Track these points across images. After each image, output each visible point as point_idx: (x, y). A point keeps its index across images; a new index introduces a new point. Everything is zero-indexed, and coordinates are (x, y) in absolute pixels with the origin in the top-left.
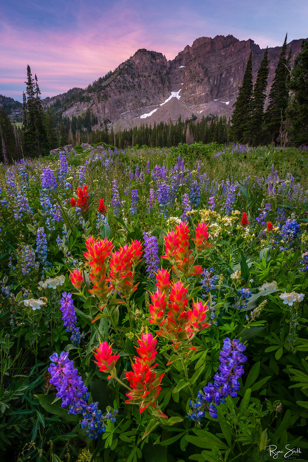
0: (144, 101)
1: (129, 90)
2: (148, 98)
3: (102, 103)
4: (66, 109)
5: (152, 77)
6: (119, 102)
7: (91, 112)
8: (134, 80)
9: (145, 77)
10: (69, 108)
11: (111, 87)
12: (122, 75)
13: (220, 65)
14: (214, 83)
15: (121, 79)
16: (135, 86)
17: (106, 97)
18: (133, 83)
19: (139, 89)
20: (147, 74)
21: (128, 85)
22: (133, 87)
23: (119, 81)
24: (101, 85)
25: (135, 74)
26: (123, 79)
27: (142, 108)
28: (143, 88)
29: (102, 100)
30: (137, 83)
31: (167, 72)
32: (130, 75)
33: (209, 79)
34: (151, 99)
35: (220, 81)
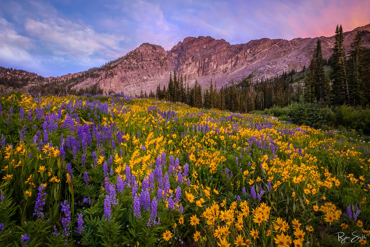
0: (145, 78)
1: (133, 70)
2: (149, 76)
3: (108, 79)
4: (77, 83)
5: (152, 61)
6: (124, 78)
7: (98, 85)
8: (138, 63)
9: (147, 61)
10: (81, 82)
11: (118, 67)
12: (128, 59)
13: (203, 54)
14: (200, 66)
15: (127, 62)
16: (139, 68)
17: (112, 75)
18: (137, 65)
19: (142, 69)
20: (148, 59)
21: (133, 66)
22: (138, 68)
23: (125, 63)
24: (110, 66)
25: (140, 59)
26: (129, 62)
27: (143, 83)
28: (145, 68)
29: (109, 77)
30: (141, 65)
31: (164, 58)
32: (135, 60)
33: (196, 63)
34: (151, 76)
35: (204, 64)
